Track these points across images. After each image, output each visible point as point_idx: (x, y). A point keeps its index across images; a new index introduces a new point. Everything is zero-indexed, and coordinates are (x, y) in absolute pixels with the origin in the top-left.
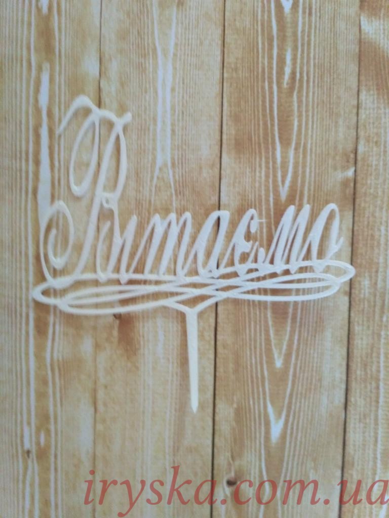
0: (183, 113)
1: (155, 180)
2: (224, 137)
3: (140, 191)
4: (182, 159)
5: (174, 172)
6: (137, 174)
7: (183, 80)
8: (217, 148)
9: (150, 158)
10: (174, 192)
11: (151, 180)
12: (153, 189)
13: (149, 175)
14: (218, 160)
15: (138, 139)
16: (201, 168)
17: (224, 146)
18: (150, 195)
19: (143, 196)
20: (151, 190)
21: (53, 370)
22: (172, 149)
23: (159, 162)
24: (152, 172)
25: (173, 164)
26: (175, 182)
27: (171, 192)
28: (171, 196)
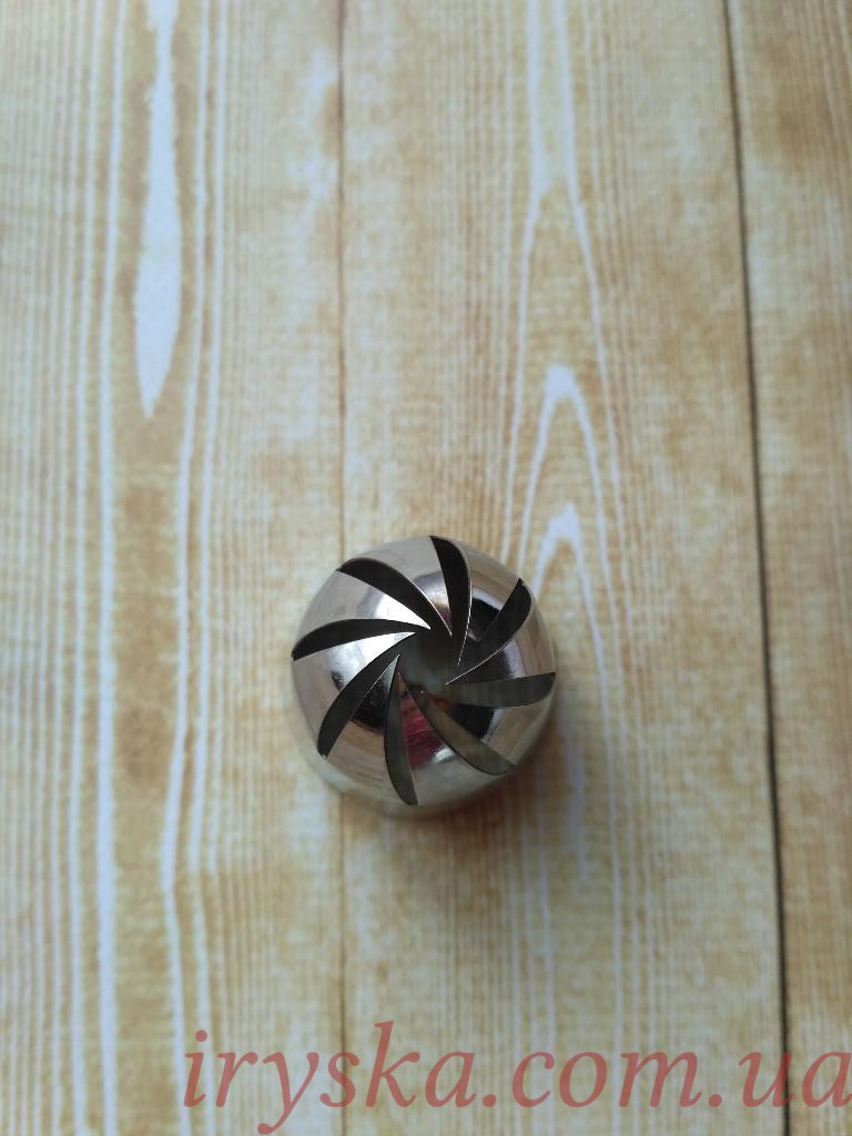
0: (607, 39)
2: (745, 107)
3: (478, 276)
4: (614, 173)
5: (591, 215)
6: (469, 221)
8: (726, 137)
10: (592, 276)
11: (516, 242)
12: (524, 267)
13: (508, 225)
14: (730, 174)
15: (467, 115)
16: (677, 199)
17: (747, 134)
18: (515, 290)
19: (489, 291)
20: (515, 274)
21: (184, 914)
22: (580, 143)
23: (539, 187)
24: (519, 216)
25: (587, 190)
26: (596, 242)
27: (584, 276)
28: (585, 287)
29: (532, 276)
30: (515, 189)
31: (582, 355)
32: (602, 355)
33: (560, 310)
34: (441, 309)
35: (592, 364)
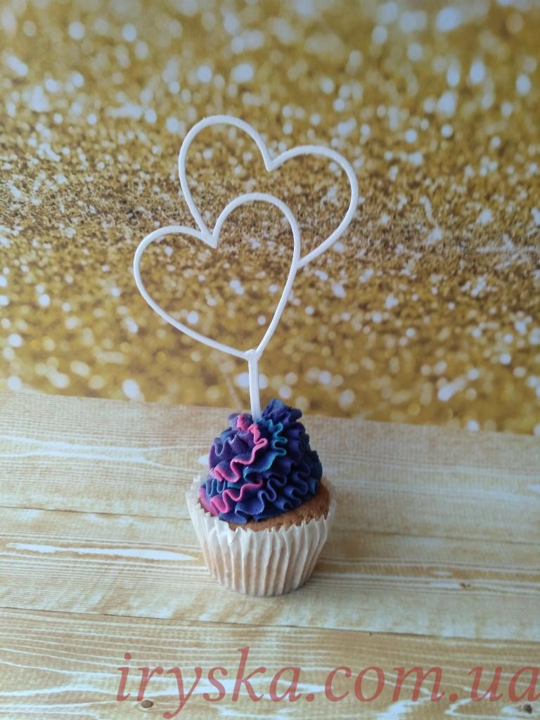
0: (95, 434)
1: (159, 465)
3: (168, 481)
4: (140, 437)
5: (153, 445)
7: (63, 431)
9: (135, 469)
11: (159, 469)
12: (167, 467)
13: (153, 471)
15: (115, 480)
18: (174, 471)
20: (169, 470)
22: (130, 446)
23: (142, 460)
24: (150, 467)
25: (145, 446)
26: (162, 446)
27: (172, 449)
28: (176, 450)
29: (170, 465)
30: (142, 467)
31: (196, 452)
32: (197, 447)
33: (182, 458)
34: (176, 492)
35: (199, 450)
